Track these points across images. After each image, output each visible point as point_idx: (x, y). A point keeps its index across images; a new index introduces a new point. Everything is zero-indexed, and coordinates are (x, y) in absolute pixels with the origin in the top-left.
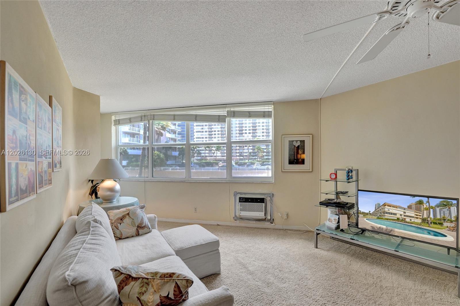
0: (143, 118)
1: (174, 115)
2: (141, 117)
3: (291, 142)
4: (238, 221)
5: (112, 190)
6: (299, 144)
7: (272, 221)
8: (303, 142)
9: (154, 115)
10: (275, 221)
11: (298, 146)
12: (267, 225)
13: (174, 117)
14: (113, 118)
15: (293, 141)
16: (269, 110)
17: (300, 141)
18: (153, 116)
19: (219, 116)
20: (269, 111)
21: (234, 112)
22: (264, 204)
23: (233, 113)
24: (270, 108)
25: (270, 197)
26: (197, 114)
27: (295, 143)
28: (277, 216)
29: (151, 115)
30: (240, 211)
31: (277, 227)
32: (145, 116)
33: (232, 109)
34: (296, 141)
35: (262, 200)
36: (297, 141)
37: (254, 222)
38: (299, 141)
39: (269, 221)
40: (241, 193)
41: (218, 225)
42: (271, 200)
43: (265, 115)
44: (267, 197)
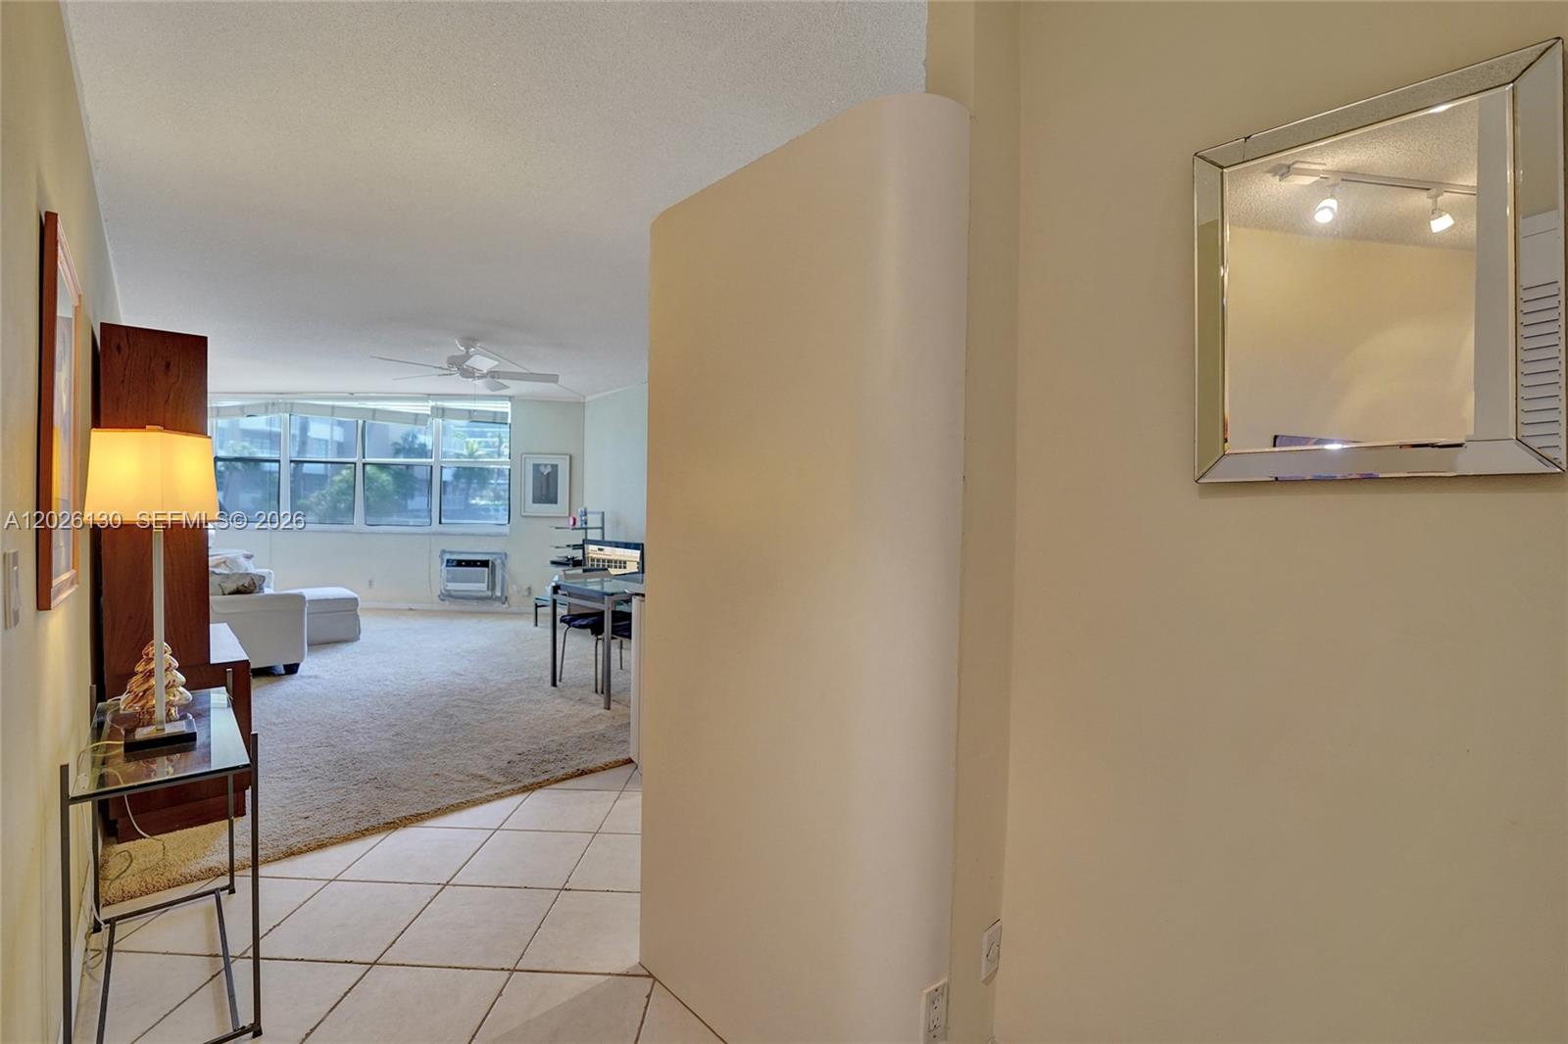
0: (270, 408)
1: (333, 407)
2: (266, 406)
4: (447, 603)
6: (549, 469)
7: (504, 599)
8: (555, 467)
9: (292, 404)
10: (512, 600)
11: (548, 474)
12: (497, 606)
16: (501, 410)
18: (289, 406)
19: (417, 414)
20: (501, 412)
21: (443, 410)
22: (486, 569)
23: (440, 411)
24: (503, 407)
25: (501, 558)
27: (542, 469)
28: (512, 589)
29: (286, 403)
30: (449, 582)
31: (513, 609)
32: (273, 404)
33: (439, 403)
35: (485, 564)
36: (546, 465)
37: (475, 603)
39: (497, 599)
40: (451, 553)
41: (411, 609)
42: (503, 564)
43: (497, 419)
44: (495, 559)
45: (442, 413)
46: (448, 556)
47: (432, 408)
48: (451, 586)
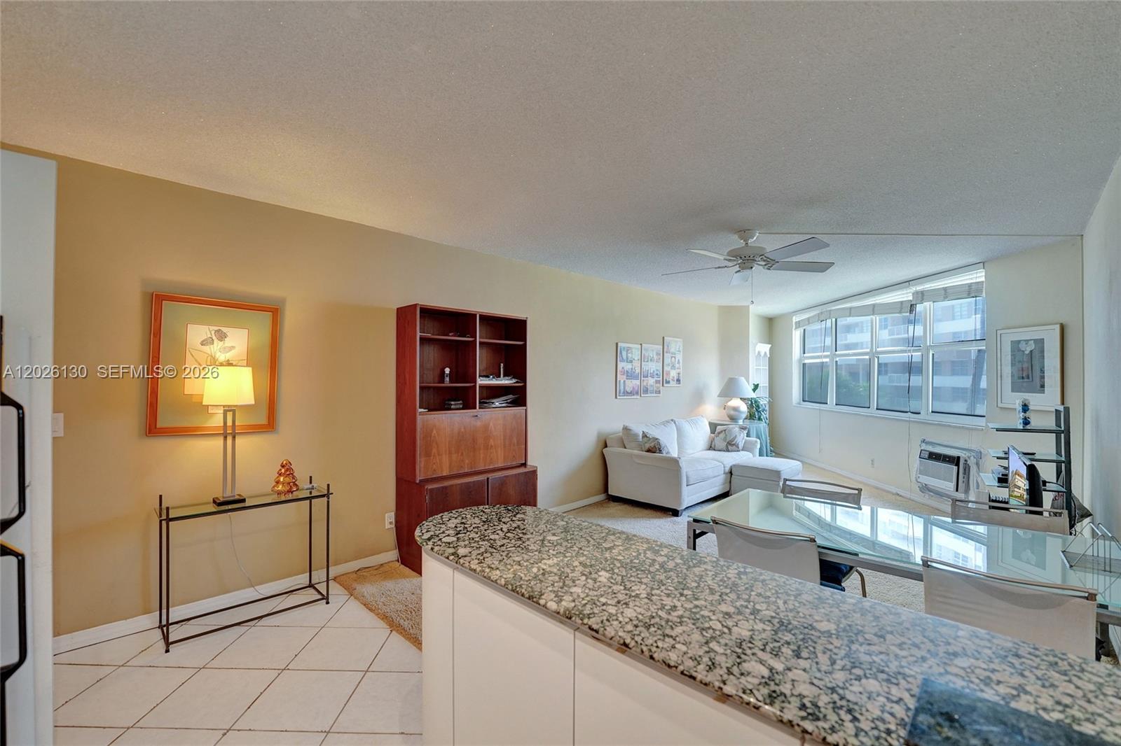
3: (1016, 345)
4: (927, 496)
5: (736, 409)
6: (1032, 346)
8: (1040, 342)
11: (1031, 351)
13: (850, 311)
14: (795, 319)
15: (1019, 342)
16: (978, 280)
17: (1034, 340)
20: (976, 283)
21: (923, 293)
22: (955, 468)
23: (920, 295)
24: (979, 276)
25: (976, 457)
26: (877, 302)
27: (1022, 346)
30: (920, 474)
33: (919, 288)
34: (1025, 341)
35: (955, 461)
36: (1027, 341)
38: (1032, 341)
40: (930, 443)
42: (977, 464)
43: (971, 291)
44: (969, 458)
45: (922, 296)
46: (924, 447)
47: (913, 294)
48: (925, 480)
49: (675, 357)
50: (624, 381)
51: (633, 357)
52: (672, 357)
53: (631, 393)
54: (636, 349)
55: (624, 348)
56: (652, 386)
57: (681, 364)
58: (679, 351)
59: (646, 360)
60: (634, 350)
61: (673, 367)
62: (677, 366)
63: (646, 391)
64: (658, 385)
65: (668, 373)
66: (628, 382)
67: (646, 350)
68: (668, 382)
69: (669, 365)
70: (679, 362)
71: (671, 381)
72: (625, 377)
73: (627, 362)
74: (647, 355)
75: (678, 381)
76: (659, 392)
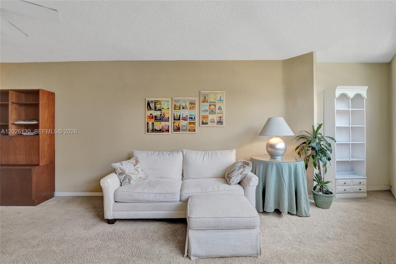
49: (215, 105)
50: (153, 124)
51: (162, 106)
52: (210, 105)
53: (160, 131)
54: (164, 101)
55: (152, 102)
56: (185, 126)
57: (224, 110)
58: (220, 100)
59: (178, 108)
60: (163, 103)
61: (212, 112)
62: (217, 111)
63: (178, 129)
64: (192, 125)
65: (205, 117)
66: (156, 123)
67: (178, 101)
68: (206, 123)
69: (207, 111)
70: (220, 108)
71: (209, 123)
72: (153, 120)
73: (155, 110)
74: (178, 104)
75: (220, 122)
76: (194, 131)
